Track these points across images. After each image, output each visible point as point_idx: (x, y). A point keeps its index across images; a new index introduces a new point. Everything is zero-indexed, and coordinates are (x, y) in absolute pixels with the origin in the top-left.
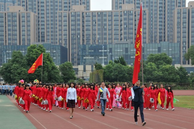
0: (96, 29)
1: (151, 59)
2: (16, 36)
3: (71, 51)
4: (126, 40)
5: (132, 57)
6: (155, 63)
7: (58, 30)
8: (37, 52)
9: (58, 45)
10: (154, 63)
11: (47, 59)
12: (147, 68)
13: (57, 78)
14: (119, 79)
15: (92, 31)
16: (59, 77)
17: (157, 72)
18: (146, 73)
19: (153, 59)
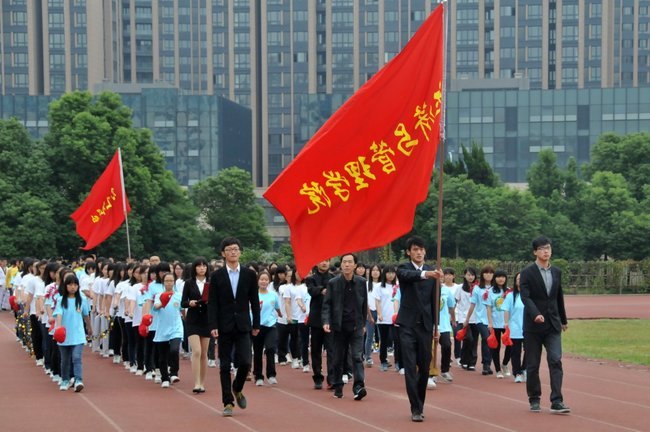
0: (377, 27)
1: (607, 156)
2: (22, 56)
3: (270, 123)
4: (509, 72)
5: (533, 149)
6: (627, 177)
7: (209, 29)
8: (93, 127)
9: (210, 96)
10: (619, 175)
11: (139, 154)
12: (586, 196)
13: (183, 239)
14: (461, 246)
15: (361, 32)
16: (193, 236)
17: (630, 214)
18: (585, 218)
19: (618, 158)
